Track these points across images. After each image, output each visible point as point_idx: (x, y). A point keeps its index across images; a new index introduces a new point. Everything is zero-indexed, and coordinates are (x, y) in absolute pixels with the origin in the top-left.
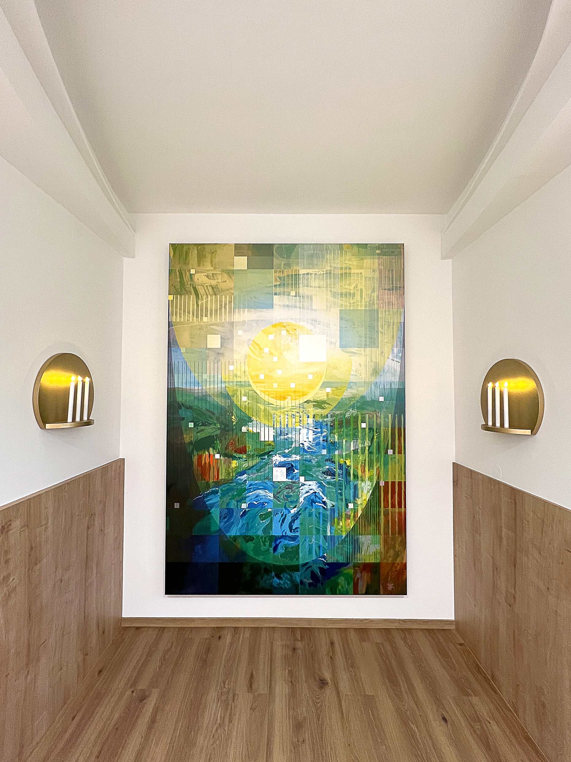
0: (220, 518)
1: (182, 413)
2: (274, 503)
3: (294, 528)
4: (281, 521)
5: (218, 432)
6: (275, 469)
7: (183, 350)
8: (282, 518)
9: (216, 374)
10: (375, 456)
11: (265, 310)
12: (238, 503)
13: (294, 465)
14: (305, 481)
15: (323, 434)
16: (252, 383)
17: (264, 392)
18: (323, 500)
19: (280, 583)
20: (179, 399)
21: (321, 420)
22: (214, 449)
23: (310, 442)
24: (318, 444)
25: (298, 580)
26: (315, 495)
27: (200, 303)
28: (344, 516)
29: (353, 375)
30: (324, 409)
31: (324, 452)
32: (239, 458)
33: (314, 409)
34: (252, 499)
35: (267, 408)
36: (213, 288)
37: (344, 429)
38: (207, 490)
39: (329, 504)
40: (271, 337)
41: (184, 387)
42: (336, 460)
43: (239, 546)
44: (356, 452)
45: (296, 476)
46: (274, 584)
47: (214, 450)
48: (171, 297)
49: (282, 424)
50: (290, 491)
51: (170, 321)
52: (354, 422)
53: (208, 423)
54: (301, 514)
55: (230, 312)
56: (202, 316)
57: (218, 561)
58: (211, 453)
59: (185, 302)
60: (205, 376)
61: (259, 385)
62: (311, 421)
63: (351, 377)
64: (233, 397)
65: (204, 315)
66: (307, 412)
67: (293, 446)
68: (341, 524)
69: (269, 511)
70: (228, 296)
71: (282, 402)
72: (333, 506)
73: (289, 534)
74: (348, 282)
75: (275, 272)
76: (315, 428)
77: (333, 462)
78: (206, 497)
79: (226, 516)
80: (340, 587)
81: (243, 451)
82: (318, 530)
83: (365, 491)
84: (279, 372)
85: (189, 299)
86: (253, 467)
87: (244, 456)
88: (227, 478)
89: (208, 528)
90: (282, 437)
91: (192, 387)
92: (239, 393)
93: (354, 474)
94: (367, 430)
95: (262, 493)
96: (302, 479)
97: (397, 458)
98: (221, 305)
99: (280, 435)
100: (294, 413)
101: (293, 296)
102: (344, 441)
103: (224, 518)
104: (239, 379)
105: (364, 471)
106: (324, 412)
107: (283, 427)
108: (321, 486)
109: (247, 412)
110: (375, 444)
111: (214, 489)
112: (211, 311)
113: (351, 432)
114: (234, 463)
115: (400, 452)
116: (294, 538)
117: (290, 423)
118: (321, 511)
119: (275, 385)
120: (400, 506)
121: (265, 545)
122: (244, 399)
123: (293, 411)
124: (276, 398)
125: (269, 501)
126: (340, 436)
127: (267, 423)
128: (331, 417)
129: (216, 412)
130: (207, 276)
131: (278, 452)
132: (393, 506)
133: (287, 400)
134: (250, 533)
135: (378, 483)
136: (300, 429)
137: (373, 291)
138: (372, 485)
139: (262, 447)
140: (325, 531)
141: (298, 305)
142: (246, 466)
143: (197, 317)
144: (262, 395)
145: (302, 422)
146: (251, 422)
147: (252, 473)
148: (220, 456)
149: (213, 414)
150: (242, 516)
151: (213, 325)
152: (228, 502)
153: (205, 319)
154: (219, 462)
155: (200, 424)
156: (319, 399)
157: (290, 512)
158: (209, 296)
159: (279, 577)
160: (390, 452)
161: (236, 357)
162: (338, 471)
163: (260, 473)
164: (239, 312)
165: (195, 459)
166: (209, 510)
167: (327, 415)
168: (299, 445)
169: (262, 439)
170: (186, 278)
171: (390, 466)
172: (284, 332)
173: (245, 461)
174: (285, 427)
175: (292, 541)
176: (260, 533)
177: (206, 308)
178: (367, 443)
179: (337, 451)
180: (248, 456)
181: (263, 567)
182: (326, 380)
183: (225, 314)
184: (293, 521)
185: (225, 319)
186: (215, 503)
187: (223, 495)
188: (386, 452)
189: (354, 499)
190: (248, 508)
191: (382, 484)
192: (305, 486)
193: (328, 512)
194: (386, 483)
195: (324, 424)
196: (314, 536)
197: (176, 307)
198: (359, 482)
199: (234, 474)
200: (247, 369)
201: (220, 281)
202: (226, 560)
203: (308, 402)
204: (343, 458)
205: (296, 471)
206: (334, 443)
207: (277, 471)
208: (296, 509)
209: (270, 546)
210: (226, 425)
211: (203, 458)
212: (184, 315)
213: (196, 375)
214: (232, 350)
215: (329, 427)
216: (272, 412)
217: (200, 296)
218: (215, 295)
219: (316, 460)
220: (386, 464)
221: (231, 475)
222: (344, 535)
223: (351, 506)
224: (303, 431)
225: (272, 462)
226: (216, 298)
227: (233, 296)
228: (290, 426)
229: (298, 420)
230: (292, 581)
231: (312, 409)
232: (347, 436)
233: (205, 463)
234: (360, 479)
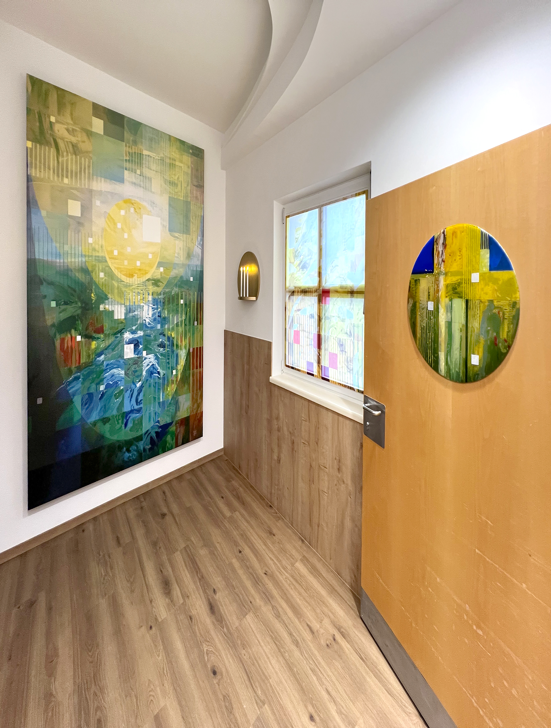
0: (82, 405)
1: (45, 290)
2: (125, 380)
3: (139, 401)
4: (130, 396)
5: (79, 312)
6: (126, 346)
7: (44, 213)
8: (131, 393)
9: (77, 246)
10: (188, 327)
11: (118, 183)
12: (98, 386)
13: (139, 341)
14: (147, 354)
15: (158, 310)
16: (108, 260)
17: (118, 268)
18: (158, 370)
19: (130, 456)
20: (40, 273)
21: (157, 297)
22: (75, 330)
23: (150, 318)
24: (155, 320)
25: (142, 448)
26: (153, 367)
27: (60, 160)
28: (170, 382)
29: (176, 257)
30: (159, 287)
31: (159, 326)
32: (98, 338)
33: (152, 287)
34: (108, 379)
35: (120, 285)
36: (73, 145)
37: (171, 305)
38: (70, 377)
39: (162, 372)
40: (123, 212)
41: (45, 259)
42: (166, 333)
43: (98, 431)
44: (177, 325)
45: (140, 351)
46: (126, 459)
47: (76, 332)
48: (29, 144)
49: (131, 301)
50: (137, 366)
51: (29, 174)
52: (177, 298)
53: (70, 302)
54: (143, 386)
55: (89, 178)
56: (63, 176)
57: (81, 451)
58: (73, 335)
59: (45, 154)
60: (67, 248)
61: (113, 261)
62: (150, 298)
63: (176, 259)
64: (92, 273)
65: (65, 175)
66: (148, 290)
67: (139, 322)
68: (169, 390)
69: (121, 389)
70: (87, 159)
71: (131, 279)
72: (164, 375)
73: (136, 407)
74: (174, 173)
75: (126, 146)
76: (153, 305)
77: (164, 335)
78: (69, 385)
79: (87, 402)
80: (168, 444)
81: (100, 330)
82: (155, 398)
83: (182, 357)
84: (129, 249)
85: (49, 152)
86: (109, 346)
87: (102, 336)
88: (87, 360)
89: (72, 419)
90: (131, 314)
91: (54, 260)
92: (97, 269)
93: (176, 345)
94: (184, 305)
95: (116, 372)
96: (144, 353)
97: (199, 327)
98: (81, 168)
99: (130, 312)
100: (139, 291)
101: (138, 175)
102: (171, 315)
103: (86, 404)
104: (97, 254)
105: (181, 341)
106: (159, 290)
107: (131, 304)
108: (157, 358)
109: (104, 289)
110: (188, 317)
111: (76, 375)
112: (72, 172)
113: (175, 308)
114: (94, 344)
115: (200, 324)
116: (139, 411)
117: (136, 300)
118: (157, 380)
119: (126, 262)
120: (200, 368)
121: (118, 423)
122: (102, 275)
123: (139, 289)
124: (126, 275)
125: (122, 379)
126: (169, 313)
127: (120, 302)
128: (163, 295)
129: (77, 289)
130: (68, 130)
131: (128, 330)
132: (197, 368)
133: (134, 278)
134: (107, 415)
135: (189, 349)
136: (143, 306)
137: (188, 185)
138: (186, 352)
139: (116, 325)
140: (159, 398)
141: (142, 185)
142: (104, 346)
143: (58, 176)
144: (116, 272)
145: (145, 299)
146: (107, 300)
147: (109, 353)
148: (81, 338)
149: (75, 291)
150: (101, 398)
151: (73, 189)
152: (89, 386)
153: (66, 181)
154: (81, 344)
155: (62, 303)
156: (155, 278)
157: (136, 386)
158: (69, 154)
159: (128, 451)
160: (196, 323)
161: (94, 229)
162: (166, 343)
163: (115, 352)
164: (97, 181)
165: (58, 343)
166: (72, 399)
167: (161, 293)
168: (143, 321)
169: (116, 318)
170: (46, 126)
171: (195, 335)
172: (132, 210)
173: (103, 340)
174: (133, 304)
175: (138, 413)
176: (115, 412)
177: (67, 169)
178: (184, 318)
179: (167, 325)
180: (105, 336)
181: (117, 445)
182: (160, 260)
183: (85, 180)
184: (139, 394)
185: (85, 185)
186: (77, 390)
187: (84, 380)
188: (194, 324)
189: (176, 366)
190: (105, 389)
191: (191, 351)
192: (147, 360)
193: (161, 381)
194: (194, 349)
195: (159, 301)
196: (152, 405)
197: (36, 159)
198: (179, 351)
199: (94, 356)
200: (104, 244)
201: (80, 139)
202: (88, 449)
203: (148, 280)
204: (170, 331)
205: (141, 346)
206: (165, 318)
207: (127, 348)
208: (140, 382)
209: (122, 423)
210: (87, 304)
211: (66, 341)
212: (45, 170)
213: (58, 245)
214: (91, 221)
215: (162, 304)
216: (124, 289)
217: (60, 151)
218: (76, 155)
219: (154, 334)
220: (193, 334)
221: (91, 358)
222: (170, 398)
223: (174, 372)
224: (146, 308)
225: (124, 339)
226: (76, 158)
227: (91, 161)
228: (136, 304)
229: (142, 298)
230: (138, 451)
231: (151, 287)
232: (173, 311)
233: (68, 347)
234: (179, 348)
